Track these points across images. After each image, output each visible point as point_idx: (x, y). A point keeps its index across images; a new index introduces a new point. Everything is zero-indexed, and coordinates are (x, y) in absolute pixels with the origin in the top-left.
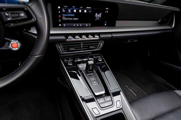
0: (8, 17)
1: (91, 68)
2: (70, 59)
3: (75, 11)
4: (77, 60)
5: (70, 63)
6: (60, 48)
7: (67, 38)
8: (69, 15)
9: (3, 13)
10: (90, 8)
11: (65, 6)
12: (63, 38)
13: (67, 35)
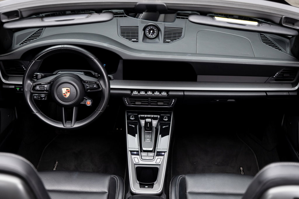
0: (87, 86)
1: (148, 126)
4: (140, 116)
5: (132, 117)
6: (126, 101)
7: (132, 92)
9: (85, 84)
12: (129, 92)
13: (132, 90)
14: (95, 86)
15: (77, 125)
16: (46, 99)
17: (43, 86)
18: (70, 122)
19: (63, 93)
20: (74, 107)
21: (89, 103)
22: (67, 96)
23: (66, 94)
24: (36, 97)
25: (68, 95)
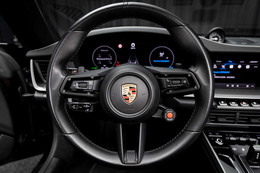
0: (168, 83)
2: (217, 134)
3: (231, 67)
4: (229, 138)
5: (219, 141)
8: (222, 72)
9: (164, 78)
10: (256, 62)
11: (218, 61)
14: (185, 82)
15: (147, 160)
16: (91, 111)
17: (86, 83)
18: (133, 153)
19: (123, 94)
20: (141, 124)
21: (170, 115)
22: (130, 100)
23: (128, 96)
24: (76, 107)
25: (132, 98)
